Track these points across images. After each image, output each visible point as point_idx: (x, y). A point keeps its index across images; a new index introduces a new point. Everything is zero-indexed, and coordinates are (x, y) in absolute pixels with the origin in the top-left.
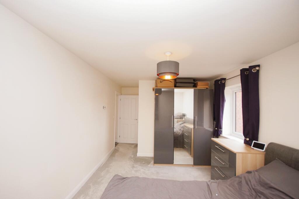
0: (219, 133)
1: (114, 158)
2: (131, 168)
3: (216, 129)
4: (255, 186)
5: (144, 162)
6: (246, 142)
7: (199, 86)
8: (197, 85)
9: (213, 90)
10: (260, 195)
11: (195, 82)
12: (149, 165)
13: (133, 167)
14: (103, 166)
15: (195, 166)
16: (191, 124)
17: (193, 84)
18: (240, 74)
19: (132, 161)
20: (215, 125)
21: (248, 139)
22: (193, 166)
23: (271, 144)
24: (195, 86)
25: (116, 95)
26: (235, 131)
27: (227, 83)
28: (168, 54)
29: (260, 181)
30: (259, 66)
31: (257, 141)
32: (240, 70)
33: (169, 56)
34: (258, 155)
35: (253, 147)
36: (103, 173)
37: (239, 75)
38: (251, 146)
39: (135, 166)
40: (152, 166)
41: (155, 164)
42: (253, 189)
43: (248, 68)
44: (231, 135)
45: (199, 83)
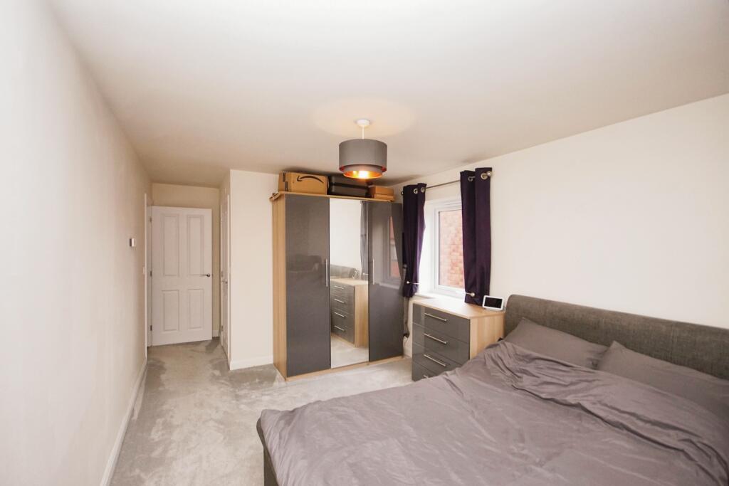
0: (414, 289)
1: (161, 389)
2: (234, 402)
3: (408, 282)
4: (509, 364)
5: (257, 380)
6: (469, 300)
7: (378, 195)
8: (375, 193)
9: (401, 204)
10: (519, 374)
11: (370, 186)
12: (276, 384)
13: (237, 397)
14: (138, 418)
15: (371, 363)
16: (363, 278)
17: (364, 192)
18: (459, 179)
19: (223, 383)
20: (405, 275)
21: (473, 295)
22: (368, 365)
23: (512, 297)
24: (369, 194)
25: (146, 205)
26: (439, 284)
27: (429, 193)
28: (363, 123)
29: (517, 354)
30: (490, 169)
31: (488, 295)
32: (462, 173)
33: (365, 128)
34: (496, 317)
35: (485, 305)
36: (152, 433)
37: (457, 181)
38: (481, 305)
39: (242, 393)
40: (283, 384)
41: (290, 379)
42: (507, 368)
43: (474, 170)
44: (431, 292)
45: (378, 189)
